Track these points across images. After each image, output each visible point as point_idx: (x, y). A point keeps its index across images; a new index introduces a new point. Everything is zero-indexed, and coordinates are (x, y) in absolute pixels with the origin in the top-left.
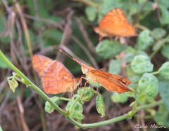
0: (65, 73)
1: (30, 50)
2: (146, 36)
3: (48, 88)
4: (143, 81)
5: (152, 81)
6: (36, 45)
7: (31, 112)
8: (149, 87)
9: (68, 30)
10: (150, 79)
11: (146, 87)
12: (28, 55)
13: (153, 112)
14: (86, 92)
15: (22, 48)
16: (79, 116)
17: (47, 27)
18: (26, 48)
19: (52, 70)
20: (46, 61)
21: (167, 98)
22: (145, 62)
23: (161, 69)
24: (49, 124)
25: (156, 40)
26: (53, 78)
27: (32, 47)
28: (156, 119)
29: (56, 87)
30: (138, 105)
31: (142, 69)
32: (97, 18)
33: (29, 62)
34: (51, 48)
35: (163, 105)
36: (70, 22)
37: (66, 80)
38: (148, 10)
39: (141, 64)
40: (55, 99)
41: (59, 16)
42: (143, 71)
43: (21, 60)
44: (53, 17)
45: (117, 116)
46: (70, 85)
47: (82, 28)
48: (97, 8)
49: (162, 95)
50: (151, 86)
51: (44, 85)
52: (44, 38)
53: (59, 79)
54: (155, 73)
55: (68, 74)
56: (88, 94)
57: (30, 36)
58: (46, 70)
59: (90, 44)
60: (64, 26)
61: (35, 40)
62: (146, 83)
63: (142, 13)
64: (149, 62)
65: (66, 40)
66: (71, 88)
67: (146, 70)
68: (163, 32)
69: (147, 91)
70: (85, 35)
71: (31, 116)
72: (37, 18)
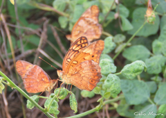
0: (43, 76)
1: (13, 53)
2: (110, 42)
3: (29, 88)
4: (108, 81)
5: (116, 80)
6: (18, 48)
8: (113, 86)
9: (44, 36)
10: (114, 79)
11: (111, 86)
12: (11, 57)
13: (116, 105)
14: (61, 92)
15: (6, 51)
16: (56, 112)
17: (26, 33)
18: (10, 51)
19: (32, 73)
20: (27, 66)
21: (127, 93)
22: (109, 64)
23: (123, 70)
24: (29, 115)
25: (117, 45)
26: (33, 79)
27: (14, 50)
28: (118, 111)
29: (35, 87)
30: (104, 100)
31: (107, 70)
32: (68, 26)
33: (11, 63)
34: (30, 51)
35: (124, 99)
36: (45, 30)
38: (110, 19)
39: (107, 66)
40: (35, 98)
41: (36, 24)
42: (108, 72)
43: (5, 62)
44: (32, 25)
45: (84, 111)
46: (47, 85)
47: (55, 34)
48: (68, 17)
49: (124, 91)
50: (115, 84)
51: (26, 86)
52: (24, 43)
53: (38, 80)
54: (118, 74)
55: (46, 76)
56: (63, 93)
57: (12, 41)
58: (27, 73)
59: (63, 48)
60: (40, 33)
61: (16, 44)
62: (110, 82)
63: (106, 21)
64: (113, 65)
65: (42, 44)
66: (49, 88)
67: (110, 71)
68: (123, 37)
69: (111, 89)
70: (59, 40)
71: (13, 107)
72: (18, 26)
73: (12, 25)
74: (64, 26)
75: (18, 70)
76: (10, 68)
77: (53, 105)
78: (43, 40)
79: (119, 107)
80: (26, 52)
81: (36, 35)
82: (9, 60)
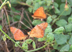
3: (16, 38)
4: (49, 35)
5: (52, 35)
6: (11, 21)
7: (9, 44)
8: (51, 37)
9: (22, 16)
10: (51, 34)
12: (8, 24)
13: (53, 45)
15: (6, 22)
16: (27, 48)
17: (15, 14)
18: (8, 22)
19: (17, 32)
21: (57, 40)
22: (49, 28)
23: (55, 31)
24: (16, 49)
25: (53, 20)
26: (17, 35)
27: (10, 21)
28: (54, 47)
29: (18, 38)
30: (47, 43)
31: (48, 31)
32: (32, 11)
33: (8, 27)
34: (16, 22)
35: (56, 42)
36: (23, 13)
37: (22, 36)
38: (50, 8)
39: (48, 29)
41: (19, 10)
42: (49, 32)
43: (6, 26)
44: (17, 11)
47: (27, 15)
48: (32, 8)
49: (56, 39)
50: (52, 37)
51: (14, 37)
52: (14, 18)
53: (19, 35)
54: (53, 32)
55: (23, 34)
56: (30, 41)
57: (9, 17)
58: (15, 32)
59: (30, 21)
60: (21, 14)
61: (11, 19)
62: (50, 36)
64: (51, 28)
65: (22, 19)
67: (50, 31)
68: (56, 16)
69: (50, 39)
70: (28, 17)
71: (9, 45)
72: (11, 12)
73: (9, 11)
74: (31, 11)
75: (11, 31)
76: (8, 29)
77: (26, 45)
78: (22, 17)
79: (54, 45)
80: (15, 22)
81: (19, 15)
82: (7, 26)
